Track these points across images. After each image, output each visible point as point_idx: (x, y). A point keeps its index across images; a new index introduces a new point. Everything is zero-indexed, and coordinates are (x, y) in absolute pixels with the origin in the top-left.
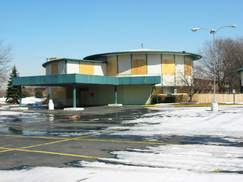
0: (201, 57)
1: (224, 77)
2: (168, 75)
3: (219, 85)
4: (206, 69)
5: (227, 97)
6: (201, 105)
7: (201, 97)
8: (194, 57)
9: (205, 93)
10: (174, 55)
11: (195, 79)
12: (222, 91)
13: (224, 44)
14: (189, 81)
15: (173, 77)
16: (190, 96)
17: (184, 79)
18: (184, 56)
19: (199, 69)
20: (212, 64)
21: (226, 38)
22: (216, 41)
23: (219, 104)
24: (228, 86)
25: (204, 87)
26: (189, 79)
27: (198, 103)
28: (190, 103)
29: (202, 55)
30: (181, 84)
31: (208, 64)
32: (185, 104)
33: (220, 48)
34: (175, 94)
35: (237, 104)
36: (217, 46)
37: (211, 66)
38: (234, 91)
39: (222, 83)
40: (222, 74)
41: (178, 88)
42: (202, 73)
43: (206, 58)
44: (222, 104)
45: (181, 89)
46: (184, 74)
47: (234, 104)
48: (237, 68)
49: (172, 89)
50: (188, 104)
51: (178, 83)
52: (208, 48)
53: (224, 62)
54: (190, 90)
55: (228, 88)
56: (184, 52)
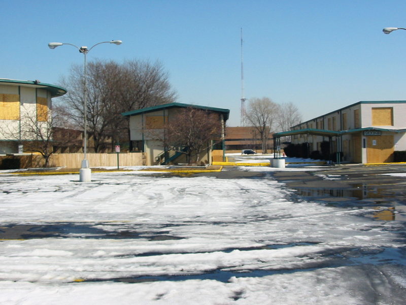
0: (65, 92)
1: (104, 126)
2: (8, 122)
3: (95, 138)
4: (73, 111)
5: (106, 159)
6: (64, 172)
7: (65, 159)
8: (53, 91)
9: (71, 151)
10: (19, 87)
11: (53, 128)
12: (99, 148)
13: (104, 72)
14: (44, 131)
15: (16, 124)
16: (46, 157)
17: (35, 128)
18: (37, 89)
19: (61, 111)
20: (83, 103)
21: (108, 61)
22: (91, 66)
23: (93, 170)
24: (110, 141)
25: (69, 141)
26: (44, 127)
27: (59, 169)
28: (46, 169)
29: (67, 89)
30: (29, 138)
31: (77, 103)
32: (37, 171)
33: (97, 77)
34: (21, 153)
35: (122, 170)
36: (92, 73)
37: (81, 107)
38: (118, 149)
39: (100, 135)
40: (100, 120)
41: (25, 143)
42: (66, 118)
43: (73, 93)
44: (99, 170)
45: (31, 146)
46: (34, 119)
47: (118, 169)
48: (124, 111)
49: (14, 145)
50: (42, 171)
51: (25, 134)
52: (77, 77)
53: (103, 101)
54: (46, 147)
55: (109, 144)
56: (36, 83)
